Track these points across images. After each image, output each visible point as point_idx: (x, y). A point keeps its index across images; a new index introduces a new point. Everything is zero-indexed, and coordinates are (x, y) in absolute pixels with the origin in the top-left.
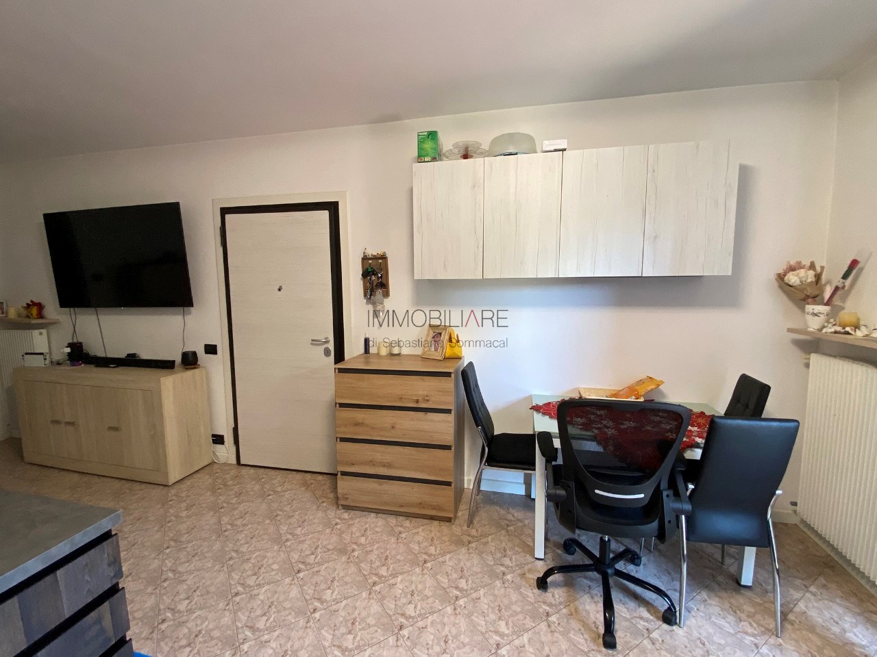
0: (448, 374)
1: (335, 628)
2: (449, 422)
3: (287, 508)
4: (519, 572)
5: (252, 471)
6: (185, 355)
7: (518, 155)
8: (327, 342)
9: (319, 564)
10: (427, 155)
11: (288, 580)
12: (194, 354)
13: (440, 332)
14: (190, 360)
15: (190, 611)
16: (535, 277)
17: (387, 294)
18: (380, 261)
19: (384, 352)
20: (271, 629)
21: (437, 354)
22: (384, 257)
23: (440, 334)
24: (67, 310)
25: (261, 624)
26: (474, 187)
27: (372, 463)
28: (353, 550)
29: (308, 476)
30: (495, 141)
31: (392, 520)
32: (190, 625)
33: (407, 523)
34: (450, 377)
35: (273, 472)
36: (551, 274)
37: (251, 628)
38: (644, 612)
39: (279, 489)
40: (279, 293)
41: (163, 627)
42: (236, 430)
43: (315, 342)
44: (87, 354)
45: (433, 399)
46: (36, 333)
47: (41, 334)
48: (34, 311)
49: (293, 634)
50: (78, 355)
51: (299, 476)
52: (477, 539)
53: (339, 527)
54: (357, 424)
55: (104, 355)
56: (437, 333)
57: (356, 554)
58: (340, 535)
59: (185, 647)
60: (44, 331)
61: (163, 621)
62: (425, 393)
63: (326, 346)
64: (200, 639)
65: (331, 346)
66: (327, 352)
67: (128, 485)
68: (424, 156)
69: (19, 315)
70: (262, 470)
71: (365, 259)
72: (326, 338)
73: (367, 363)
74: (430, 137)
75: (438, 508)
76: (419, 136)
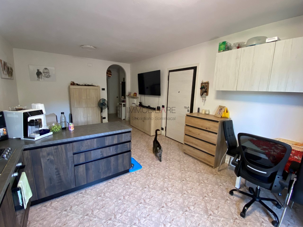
0: (217, 122)
1: (169, 173)
2: (216, 137)
3: (172, 148)
4: (226, 187)
5: (168, 138)
6: (158, 107)
7: (256, 45)
8: (188, 108)
9: (172, 161)
10: (221, 50)
11: (164, 161)
12: (160, 107)
13: (222, 108)
14: (159, 108)
15: (145, 158)
16: (257, 91)
17: (207, 95)
18: (207, 84)
19: (203, 113)
20: (157, 167)
21: (219, 115)
22: (208, 83)
23: (222, 109)
24: (140, 95)
25: (156, 166)
26: (237, 59)
27: (192, 143)
28: (182, 162)
29: (180, 144)
30: (249, 40)
31: (196, 161)
32: (145, 160)
33: (200, 163)
34: (218, 122)
35: (172, 140)
36: (265, 90)
37: (154, 165)
38: (267, 218)
39: (172, 144)
40: (179, 93)
41: (140, 158)
42: (166, 127)
43: (185, 107)
44: (142, 105)
45: (211, 128)
46: (135, 99)
47: (136, 100)
48: (135, 95)
49: (161, 170)
50: (141, 105)
51: (178, 143)
52: (219, 175)
53: (181, 156)
54: (190, 131)
55: (145, 106)
56: (221, 108)
57: (182, 163)
58: (180, 158)
59: (142, 163)
60: (136, 99)
61: (141, 157)
62: (209, 126)
63: (188, 109)
64: (145, 163)
65: (189, 109)
66: (188, 111)
67: (144, 134)
68: (220, 50)
69: (133, 95)
70: (170, 139)
71: (202, 84)
72: (188, 107)
73: (198, 115)
74: (223, 44)
75: (210, 162)
76: (219, 44)
